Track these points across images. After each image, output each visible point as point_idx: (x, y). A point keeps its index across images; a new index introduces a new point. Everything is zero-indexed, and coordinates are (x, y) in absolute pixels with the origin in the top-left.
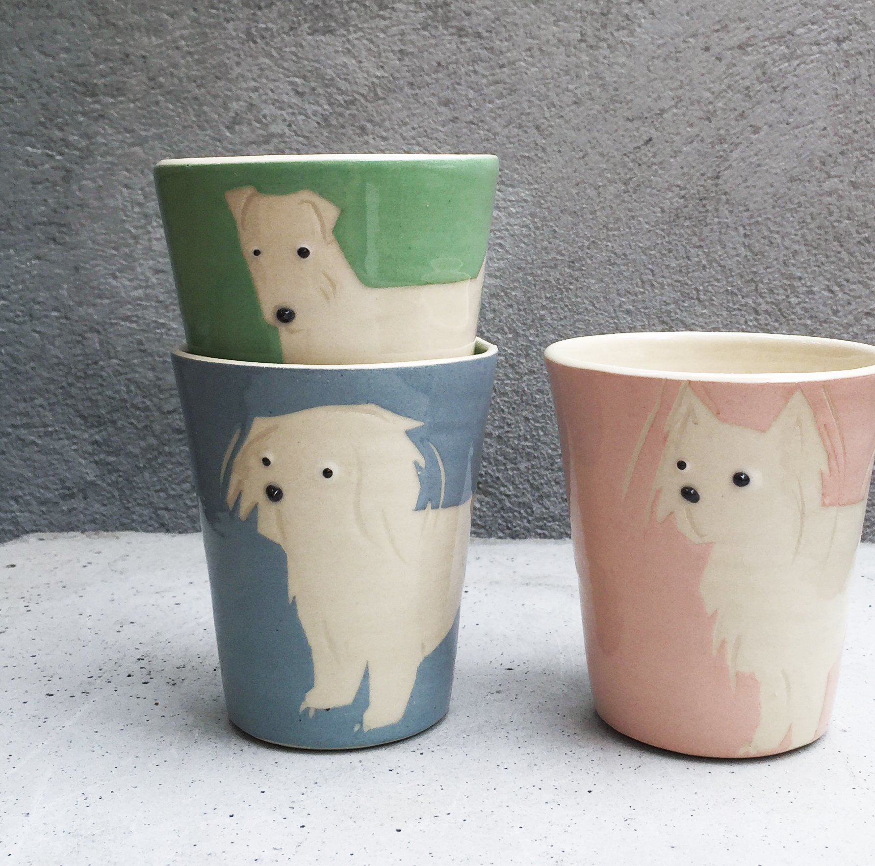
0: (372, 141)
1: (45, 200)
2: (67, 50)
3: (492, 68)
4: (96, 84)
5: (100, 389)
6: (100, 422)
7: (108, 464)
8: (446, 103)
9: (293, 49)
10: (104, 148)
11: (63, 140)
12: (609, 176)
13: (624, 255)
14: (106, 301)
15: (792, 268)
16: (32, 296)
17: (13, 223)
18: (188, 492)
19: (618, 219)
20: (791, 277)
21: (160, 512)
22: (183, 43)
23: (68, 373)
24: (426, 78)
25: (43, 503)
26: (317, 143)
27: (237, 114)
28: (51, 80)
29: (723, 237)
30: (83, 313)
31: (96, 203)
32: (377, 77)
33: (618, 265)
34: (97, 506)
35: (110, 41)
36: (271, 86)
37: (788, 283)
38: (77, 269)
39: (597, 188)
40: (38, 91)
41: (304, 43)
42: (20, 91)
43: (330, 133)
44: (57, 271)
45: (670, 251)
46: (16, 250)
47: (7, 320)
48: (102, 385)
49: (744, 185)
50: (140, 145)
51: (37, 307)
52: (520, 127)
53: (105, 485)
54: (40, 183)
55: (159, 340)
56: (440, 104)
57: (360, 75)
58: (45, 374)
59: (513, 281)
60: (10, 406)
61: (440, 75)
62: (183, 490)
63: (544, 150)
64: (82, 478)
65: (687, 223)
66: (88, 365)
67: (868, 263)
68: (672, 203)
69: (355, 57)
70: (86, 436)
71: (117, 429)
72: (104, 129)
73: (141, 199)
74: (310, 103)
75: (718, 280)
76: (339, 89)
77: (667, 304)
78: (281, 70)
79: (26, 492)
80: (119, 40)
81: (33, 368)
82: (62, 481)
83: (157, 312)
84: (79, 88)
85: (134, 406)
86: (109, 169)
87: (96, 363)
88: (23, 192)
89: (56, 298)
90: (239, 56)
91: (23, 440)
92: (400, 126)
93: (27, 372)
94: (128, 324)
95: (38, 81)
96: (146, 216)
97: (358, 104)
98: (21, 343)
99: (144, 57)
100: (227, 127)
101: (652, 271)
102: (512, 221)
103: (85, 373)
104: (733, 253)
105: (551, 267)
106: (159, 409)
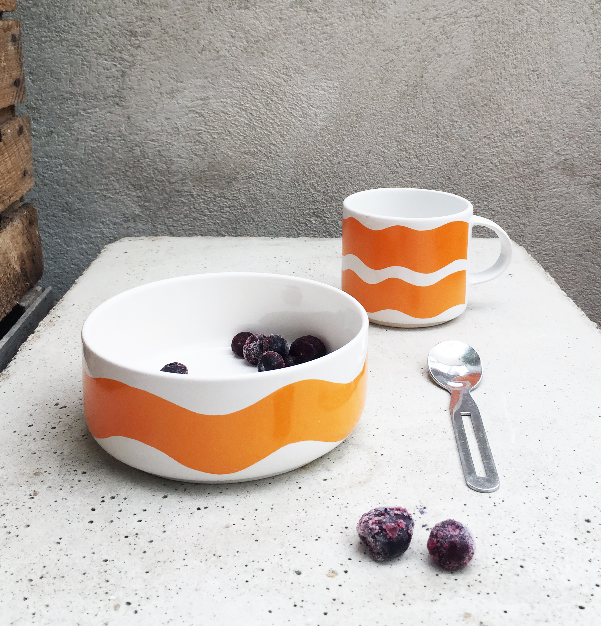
0: (267, 60)
1: (113, 86)
2: (123, 15)
3: (323, 27)
4: (136, 32)
5: (141, 173)
6: (141, 187)
7: (145, 206)
8: (301, 42)
9: (230, 16)
10: (141, 62)
11: (121, 57)
12: (374, 76)
13: (381, 111)
14: (143, 133)
15: (453, 117)
16: (108, 130)
17: (98, 96)
18: (183, 219)
19: (378, 95)
20: (453, 121)
21: (170, 227)
22: (178, 12)
23: (126, 165)
24: (292, 30)
25: (115, 224)
26: (241, 60)
27: (204, 46)
28: (114, 29)
29: (424, 103)
30: (132, 138)
31: (138, 87)
32: (269, 30)
33: (378, 116)
34: (140, 225)
35: (143, 11)
36: (219, 33)
37: (451, 123)
38: (129, 118)
39: (369, 81)
40: (108, 34)
41: (235, 14)
42: (100, 34)
43: (248, 55)
44: (119, 118)
45: (401, 110)
46: (99, 109)
47: (96, 141)
48: (142, 171)
49: (433, 80)
50: (158, 60)
51: (110, 135)
52: (334, 53)
53: (144, 216)
54: (110, 78)
55: (168, 150)
56: (298, 43)
57: (261, 29)
58: (115, 166)
59: (331, 123)
60: (99, 181)
61: (298, 29)
62: (180, 217)
63: (345, 64)
64: (133, 213)
65: (408, 97)
66: (135, 161)
67: (486, 115)
68: (402, 88)
69: (259, 20)
70: (135, 194)
71: (149, 190)
72: (141, 53)
73: (159, 85)
74: (238, 41)
75: (421, 123)
76: (252, 35)
77: (399, 133)
78: (225, 26)
79: (107, 219)
80: (147, 11)
81: (109, 163)
82: (124, 214)
83: (167, 137)
84: (128, 33)
85: (156, 180)
86: (143, 71)
87: (139, 161)
88: (102, 82)
89: (119, 131)
90: (204, 19)
91: (105, 196)
92: (280, 53)
93: (106, 165)
94: (153, 143)
95: (108, 29)
96: (161, 93)
97: (260, 42)
98: (103, 152)
99: (159, 19)
100: (199, 52)
101: (392, 118)
102: (330, 96)
103: (134, 165)
104: (428, 110)
105: (348, 117)
106: (169, 182)
